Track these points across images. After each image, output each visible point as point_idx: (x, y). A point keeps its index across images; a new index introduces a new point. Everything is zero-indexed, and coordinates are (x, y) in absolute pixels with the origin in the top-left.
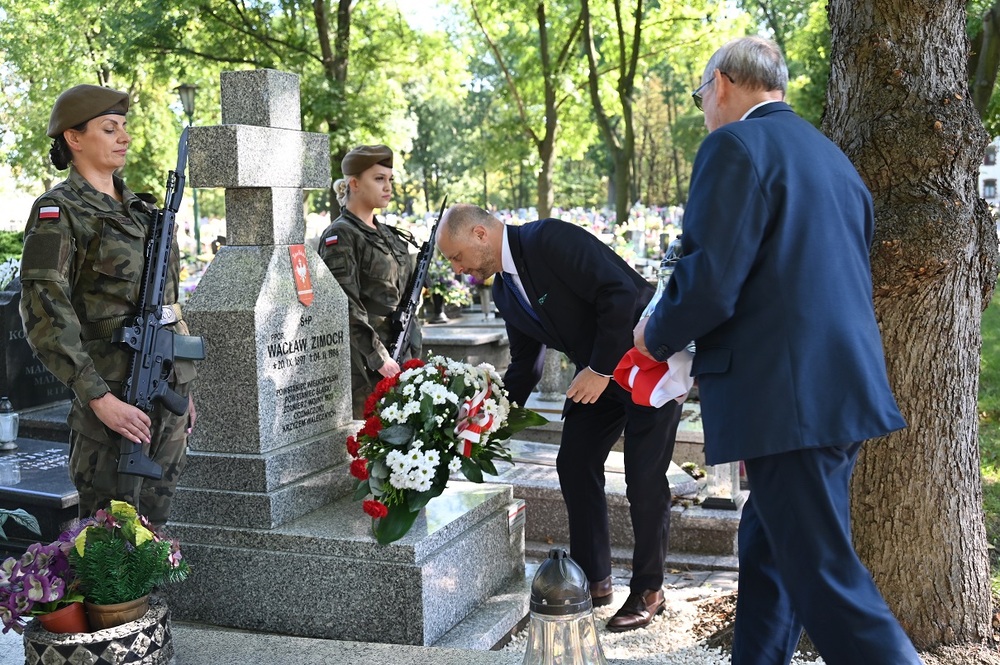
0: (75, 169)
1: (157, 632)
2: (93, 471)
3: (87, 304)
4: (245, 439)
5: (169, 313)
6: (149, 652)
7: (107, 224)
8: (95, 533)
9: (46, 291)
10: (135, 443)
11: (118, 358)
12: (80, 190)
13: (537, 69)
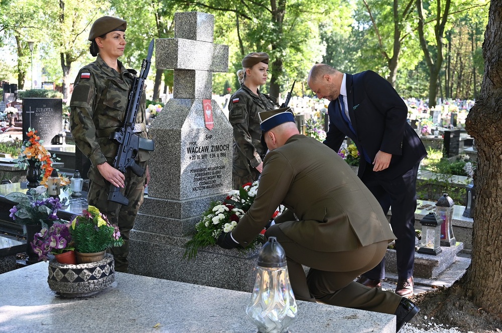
0: (100, 56)
1: (106, 268)
2: (97, 199)
3: (100, 120)
4: (173, 192)
5: (138, 127)
6: (101, 277)
7: (111, 82)
8: (81, 220)
9: (81, 112)
10: (117, 187)
11: (112, 147)
12: (101, 66)
13: (391, 19)
